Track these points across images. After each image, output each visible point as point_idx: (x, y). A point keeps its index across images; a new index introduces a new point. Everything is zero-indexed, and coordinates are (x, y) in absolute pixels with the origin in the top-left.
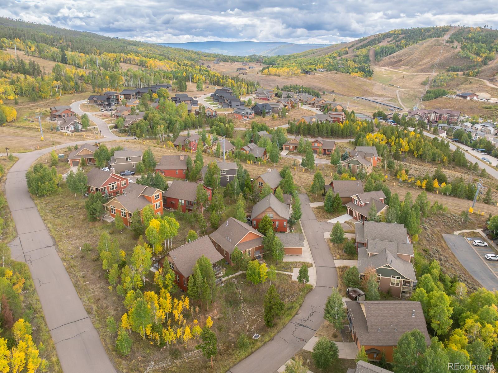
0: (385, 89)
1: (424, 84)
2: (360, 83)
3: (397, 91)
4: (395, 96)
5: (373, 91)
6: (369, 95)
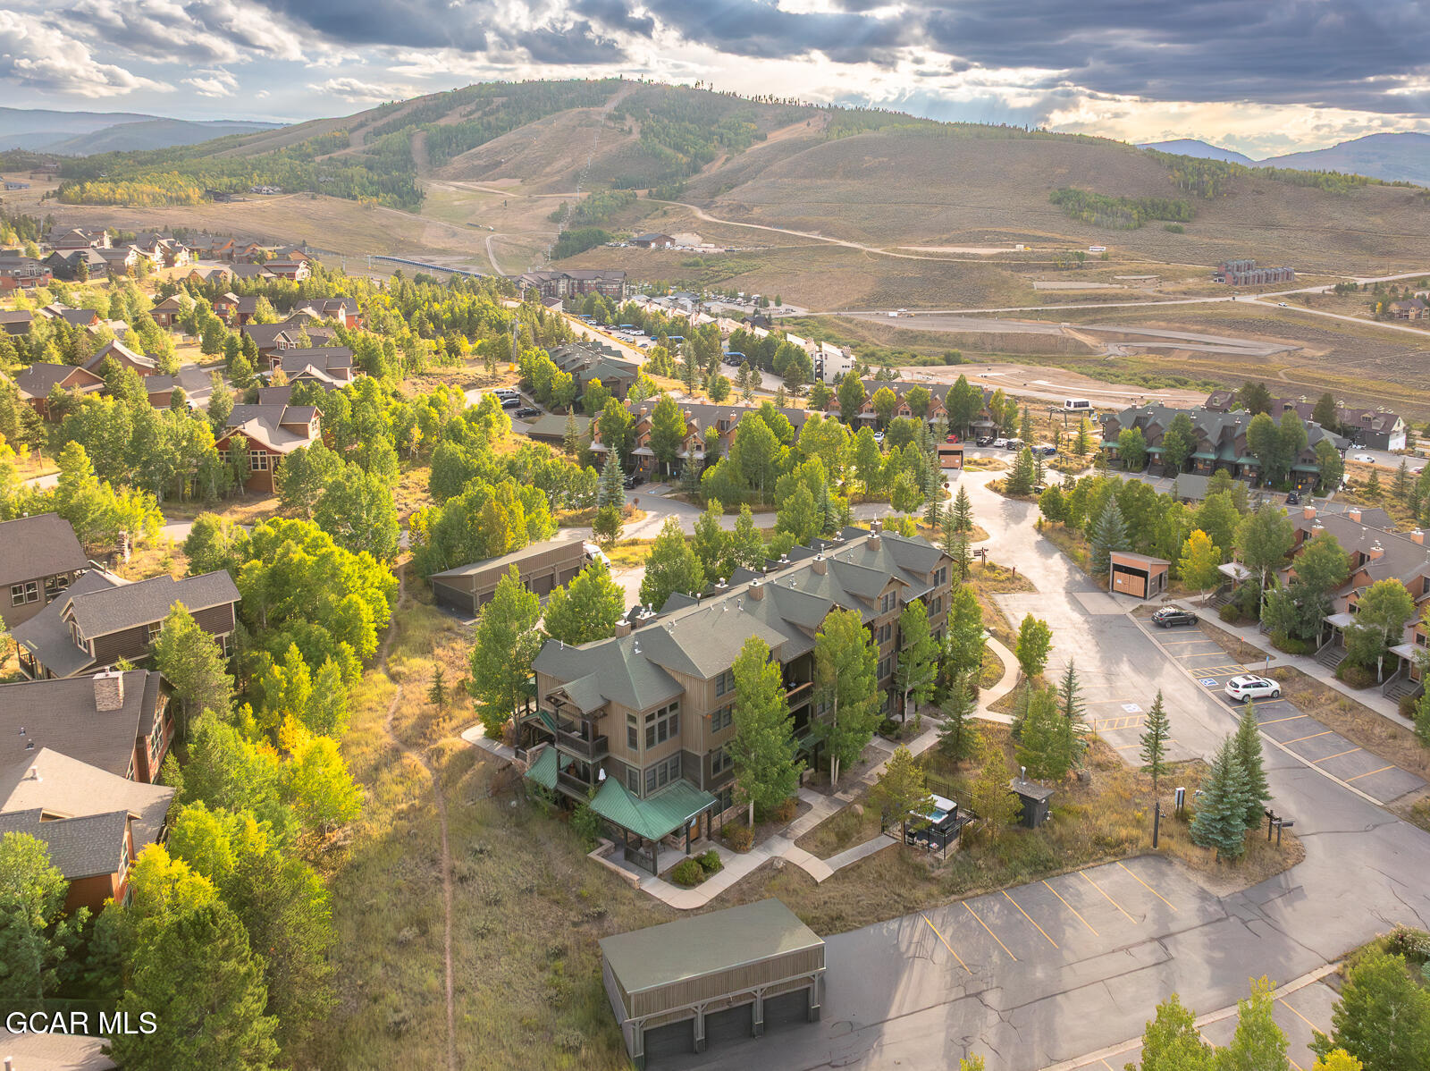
0: (454, 235)
1: (555, 218)
2: (384, 222)
3: (488, 238)
4: (482, 252)
5: (423, 241)
6: (412, 253)
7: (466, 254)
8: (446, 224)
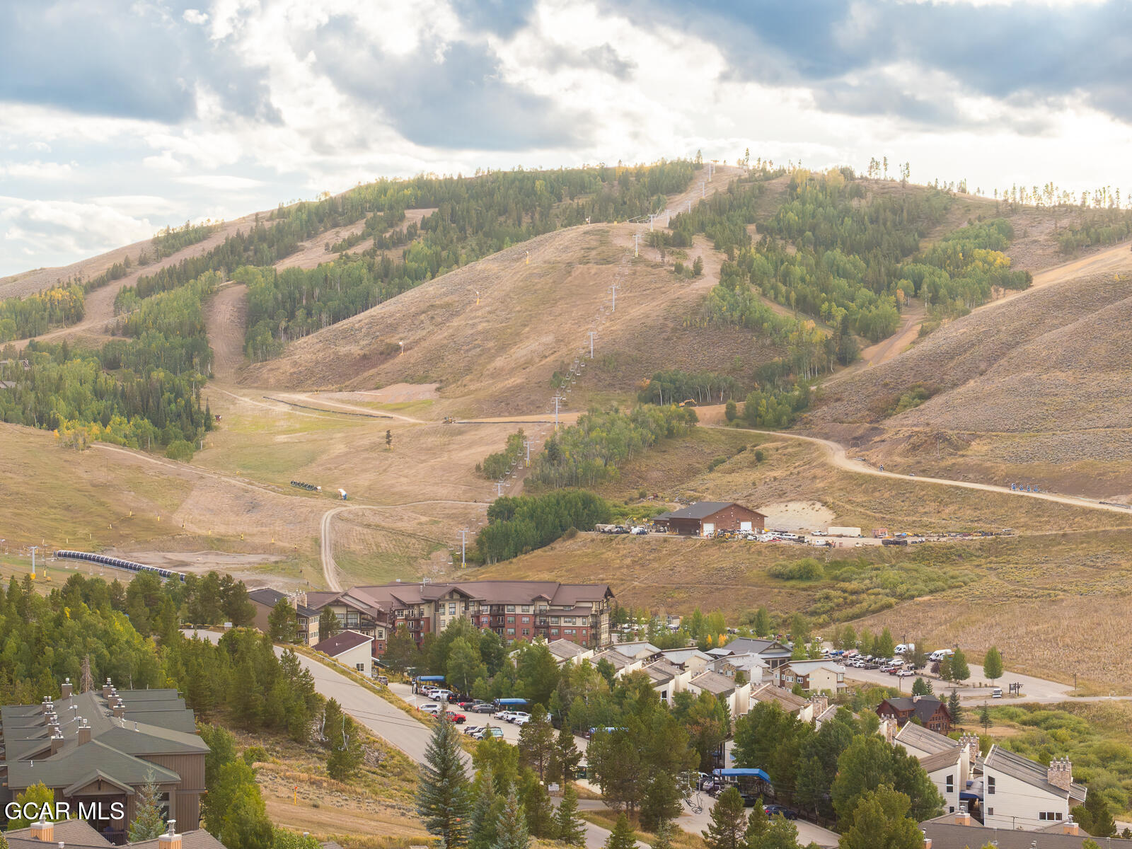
0: (253, 506)
1: (494, 469)
2: (102, 476)
3: (328, 515)
4: (307, 545)
5: (178, 519)
6: (144, 545)
7: (267, 549)
8: (238, 483)
